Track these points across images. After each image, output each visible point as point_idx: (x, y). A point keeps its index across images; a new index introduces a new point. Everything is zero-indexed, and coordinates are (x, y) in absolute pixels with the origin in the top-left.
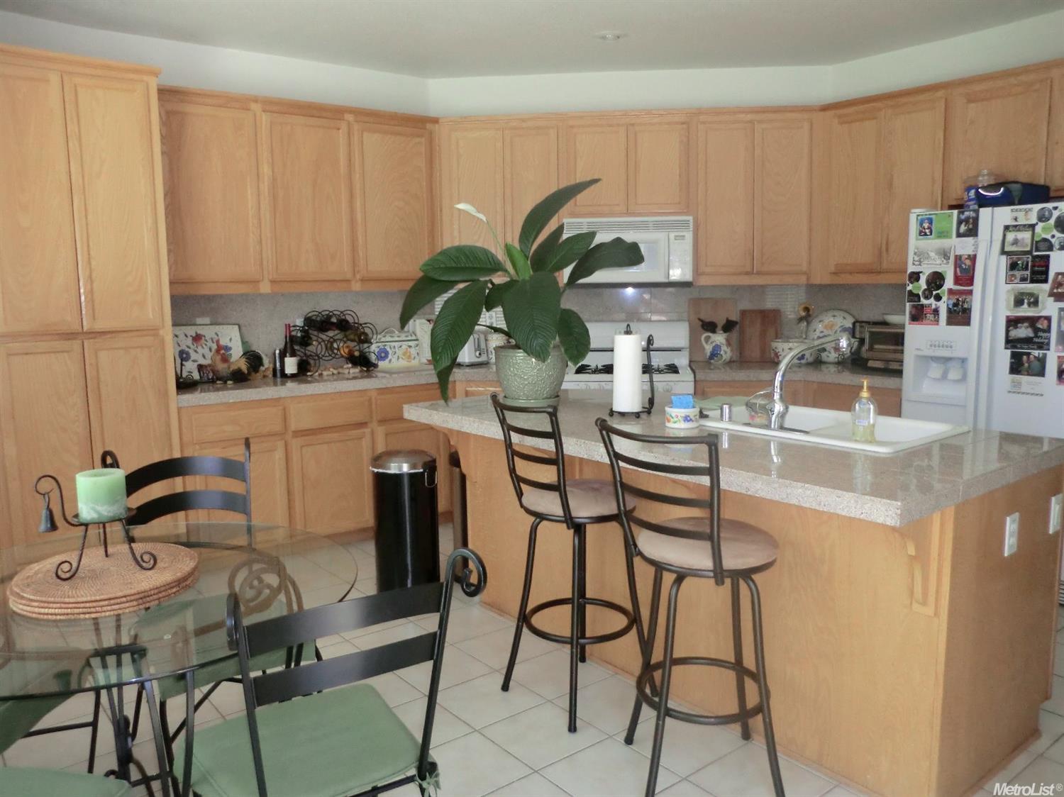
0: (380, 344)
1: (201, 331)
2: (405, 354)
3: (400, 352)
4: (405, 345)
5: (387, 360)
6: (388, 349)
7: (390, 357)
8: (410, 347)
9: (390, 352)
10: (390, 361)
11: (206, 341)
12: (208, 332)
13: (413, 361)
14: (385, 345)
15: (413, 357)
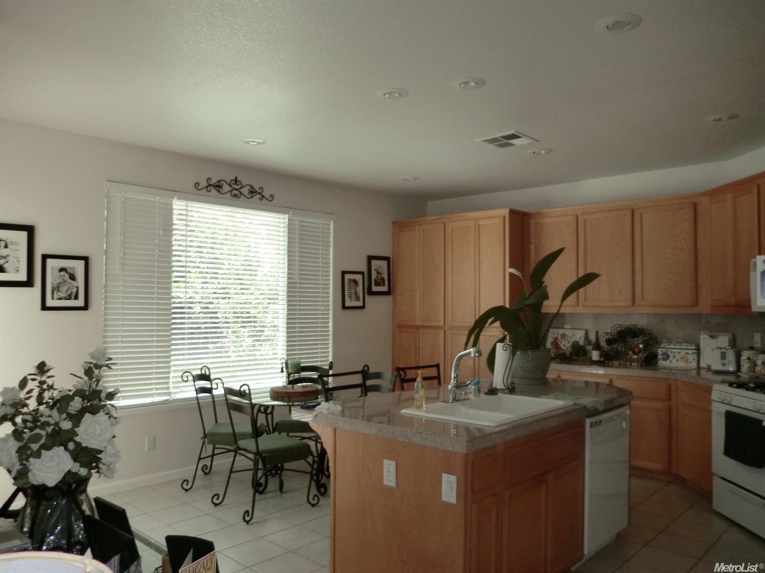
0: (663, 349)
1: (566, 332)
2: (682, 358)
3: (678, 356)
4: (683, 352)
5: (668, 361)
6: (669, 353)
7: (671, 359)
8: (687, 354)
9: (671, 355)
10: (671, 361)
11: (568, 337)
12: (569, 333)
13: (690, 364)
14: (667, 351)
15: (690, 361)
